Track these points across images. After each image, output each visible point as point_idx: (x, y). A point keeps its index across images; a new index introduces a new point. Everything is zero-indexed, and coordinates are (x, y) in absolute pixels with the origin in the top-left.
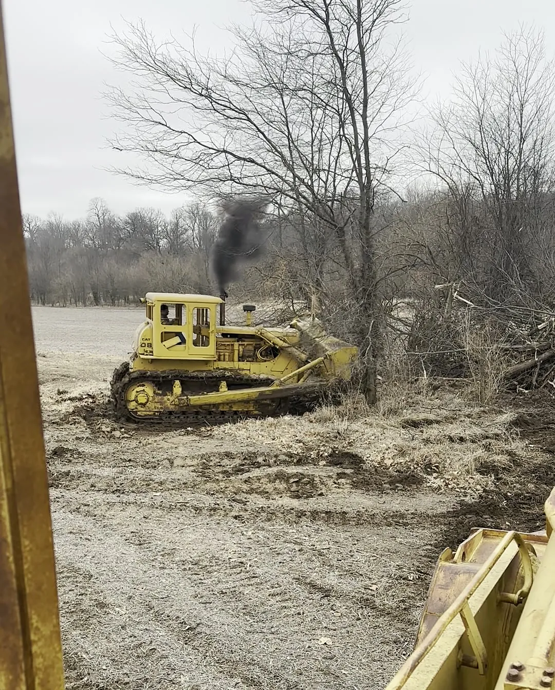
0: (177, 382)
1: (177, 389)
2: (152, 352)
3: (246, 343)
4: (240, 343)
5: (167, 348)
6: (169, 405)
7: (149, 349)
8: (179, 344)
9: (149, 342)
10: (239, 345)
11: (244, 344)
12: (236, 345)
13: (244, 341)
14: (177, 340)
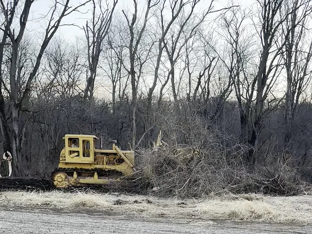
0: (75, 173)
1: (75, 175)
2: (65, 160)
3: (110, 157)
4: (107, 157)
5: (72, 158)
6: (72, 183)
7: (64, 159)
8: (77, 156)
9: (64, 155)
10: (106, 158)
11: (109, 158)
12: (105, 157)
13: (109, 156)
14: (76, 154)
